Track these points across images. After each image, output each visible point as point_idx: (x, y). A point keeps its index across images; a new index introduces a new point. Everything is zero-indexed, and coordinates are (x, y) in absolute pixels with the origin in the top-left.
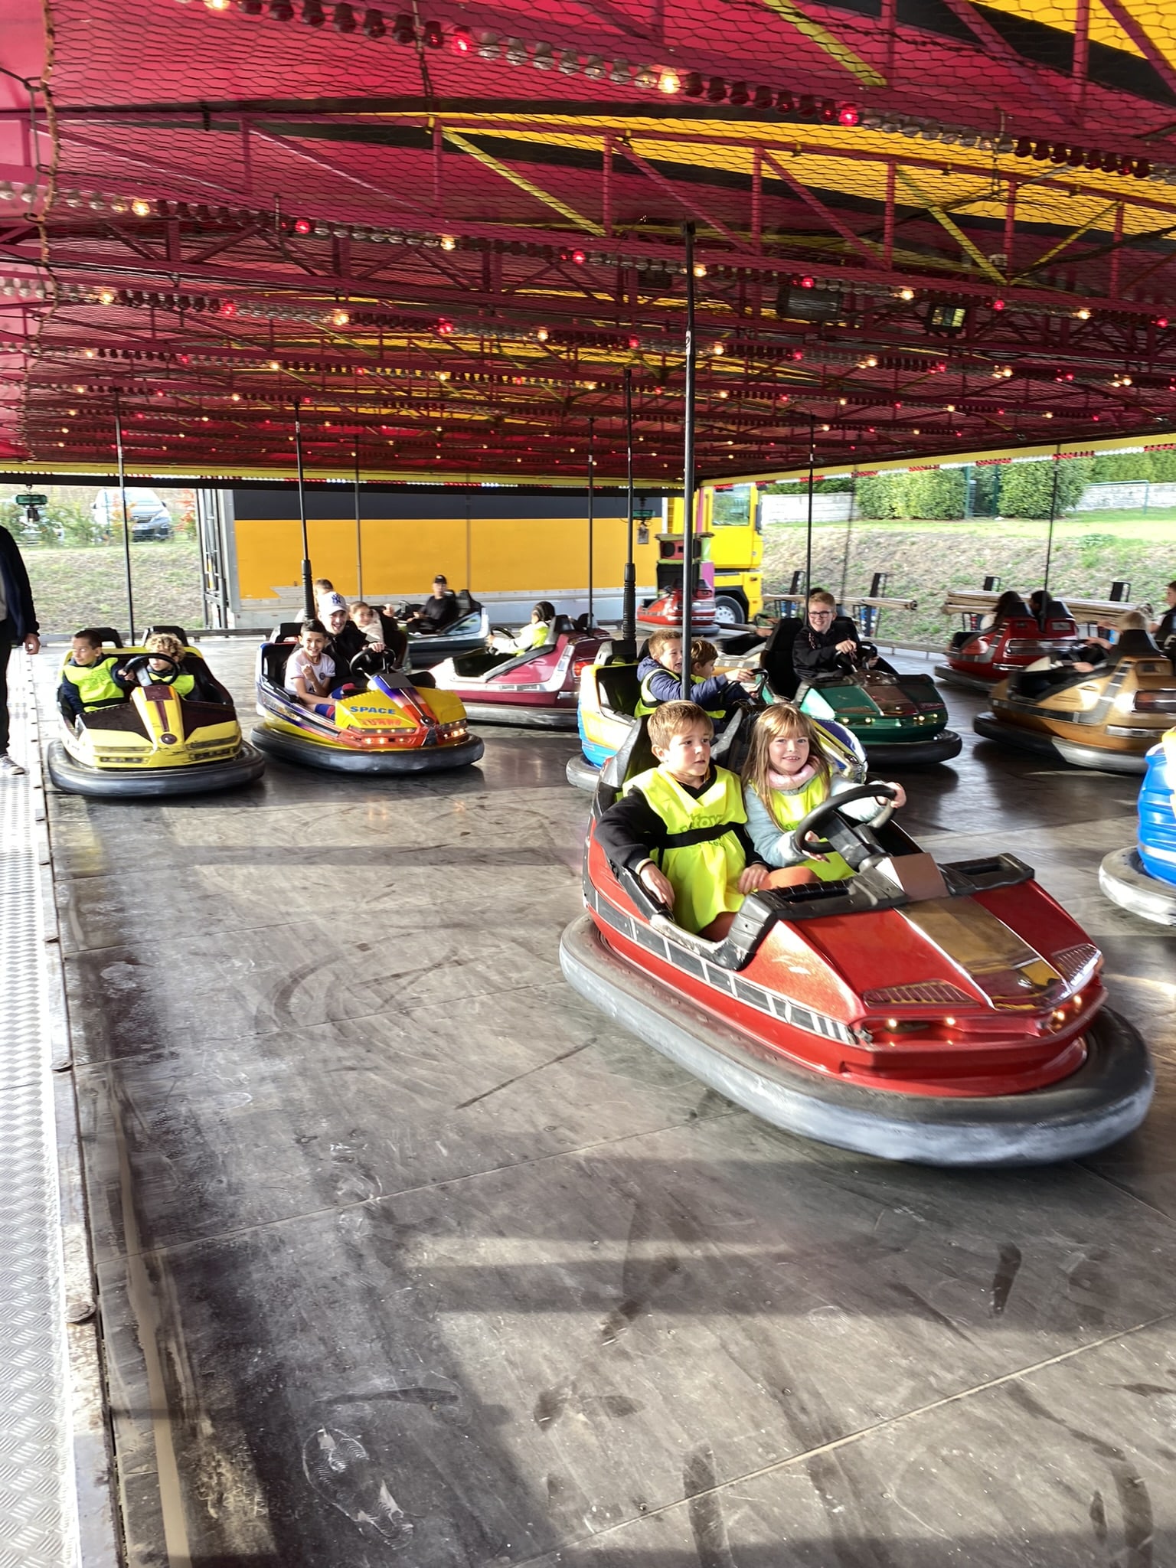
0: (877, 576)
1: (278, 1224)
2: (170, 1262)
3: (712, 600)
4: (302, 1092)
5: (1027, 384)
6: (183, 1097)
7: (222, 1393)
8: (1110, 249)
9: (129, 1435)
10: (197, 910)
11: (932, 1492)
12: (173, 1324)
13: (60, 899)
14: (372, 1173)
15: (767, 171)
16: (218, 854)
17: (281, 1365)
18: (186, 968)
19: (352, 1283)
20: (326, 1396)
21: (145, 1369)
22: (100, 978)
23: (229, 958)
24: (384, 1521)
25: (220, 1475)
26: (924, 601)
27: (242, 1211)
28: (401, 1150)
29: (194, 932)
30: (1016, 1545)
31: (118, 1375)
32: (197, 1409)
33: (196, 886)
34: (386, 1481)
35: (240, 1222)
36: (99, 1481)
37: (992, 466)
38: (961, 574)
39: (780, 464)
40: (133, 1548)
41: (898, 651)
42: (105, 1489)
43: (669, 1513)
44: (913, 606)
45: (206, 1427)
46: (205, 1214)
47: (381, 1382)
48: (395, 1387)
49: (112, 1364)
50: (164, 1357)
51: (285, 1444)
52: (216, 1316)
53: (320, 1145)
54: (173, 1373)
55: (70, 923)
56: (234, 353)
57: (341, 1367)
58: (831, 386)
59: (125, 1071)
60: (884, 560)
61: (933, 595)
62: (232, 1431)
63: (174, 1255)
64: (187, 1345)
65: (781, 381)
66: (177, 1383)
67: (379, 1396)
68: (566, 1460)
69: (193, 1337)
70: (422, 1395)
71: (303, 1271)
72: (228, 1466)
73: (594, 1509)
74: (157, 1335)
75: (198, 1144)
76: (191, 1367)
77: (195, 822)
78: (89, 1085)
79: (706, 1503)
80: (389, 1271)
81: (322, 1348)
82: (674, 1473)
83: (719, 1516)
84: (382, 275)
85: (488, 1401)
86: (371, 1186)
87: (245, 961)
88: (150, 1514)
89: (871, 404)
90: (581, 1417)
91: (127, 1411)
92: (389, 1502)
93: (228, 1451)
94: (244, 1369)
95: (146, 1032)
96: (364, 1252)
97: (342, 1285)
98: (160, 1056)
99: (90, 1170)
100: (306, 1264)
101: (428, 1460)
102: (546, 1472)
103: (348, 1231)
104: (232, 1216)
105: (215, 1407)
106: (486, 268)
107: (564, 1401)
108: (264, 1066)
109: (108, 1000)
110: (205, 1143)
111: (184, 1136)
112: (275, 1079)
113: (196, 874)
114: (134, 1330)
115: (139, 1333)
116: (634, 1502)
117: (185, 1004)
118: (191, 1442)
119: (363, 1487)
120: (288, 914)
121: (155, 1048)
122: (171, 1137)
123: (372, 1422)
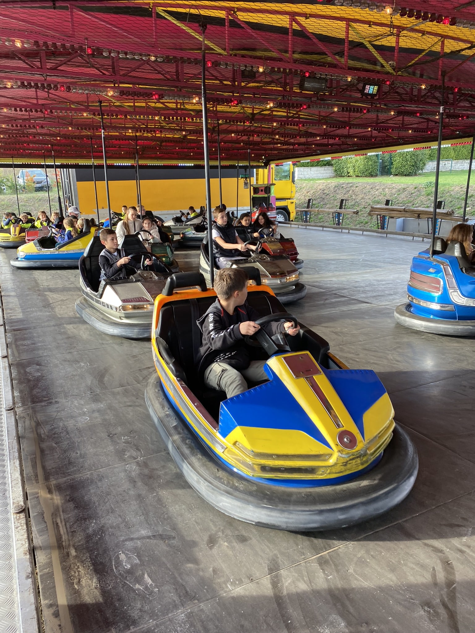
0: (342, 201)
1: (101, 470)
2: (57, 487)
3: (275, 211)
4: (110, 416)
5: (403, 118)
6: (61, 419)
7: (80, 538)
8: (438, 59)
9: (41, 557)
10: (65, 343)
11: (368, 569)
12: (59, 511)
13: (8, 340)
14: (139, 448)
15: (295, 26)
16: (74, 320)
17: (103, 526)
18: (61, 367)
19: (132, 492)
20: (122, 538)
21: (47, 530)
22: (25, 372)
23: (79, 362)
24: (146, 588)
25: (79, 571)
26: (361, 211)
27: (86, 465)
28: (151, 438)
29: (64, 352)
30: (401, 589)
31: (36, 532)
32: (69, 545)
33: (65, 333)
34: (147, 572)
35: (85, 469)
36: (28, 577)
37: (389, 154)
38: (376, 199)
39: (302, 154)
40: (44, 602)
41: (351, 231)
42: (30, 580)
43: (262, 581)
44: (357, 213)
45: (73, 552)
46: (71, 467)
47: (144, 532)
48: (150, 534)
49: (34, 529)
50: (55, 525)
51: (105, 558)
52: (76, 507)
53: (118, 437)
54: (59, 531)
55: (13, 349)
56: (71, 109)
57: (128, 526)
58: (322, 120)
59: (37, 409)
60: (345, 194)
61: (365, 208)
62: (84, 554)
63: (59, 483)
64: (64, 519)
65: (302, 118)
66: (60, 535)
67: (144, 538)
68: (220, 561)
69: (67, 516)
70: (162, 537)
71: (112, 488)
72: (82, 568)
73: (232, 580)
74: (52, 515)
75: (67, 438)
76: (66, 528)
77: (64, 307)
78: (22, 415)
79: (277, 576)
80: (147, 487)
81: (120, 519)
82: (264, 565)
83: (282, 581)
84: (133, 74)
85: (188, 539)
86: (139, 453)
87: (85, 363)
88: (51, 588)
89: (339, 128)
90: (226, 544)
91: (40, 547)
92: (148, 580)
93: (82, 562)
94: (88, 528)
95: (45, 393)
96: (137, 480)
97: (128, 494)
98: (51, 403)
99: (23, 450)
100: (113, 485)
101: (164, 563)
102: (212, 566)
103: (130, 472)
104: (82, 467)
105: (76, 544)
106: (177, 71)
107: (219, 537)
108: (94, 406)
109: (29, 381)
110: (71, 438)
111: (62, 435)
112: (99, 411)
113: (64, 328)
114: (43, 514)
115: (45, 515)
116: (248, 577)
117: (61, 381)
118: (67, 559)
119: (138, 574)
120: (103, 344)
121: (49, 400)
122: (56, 436)
123: (141, 548)
